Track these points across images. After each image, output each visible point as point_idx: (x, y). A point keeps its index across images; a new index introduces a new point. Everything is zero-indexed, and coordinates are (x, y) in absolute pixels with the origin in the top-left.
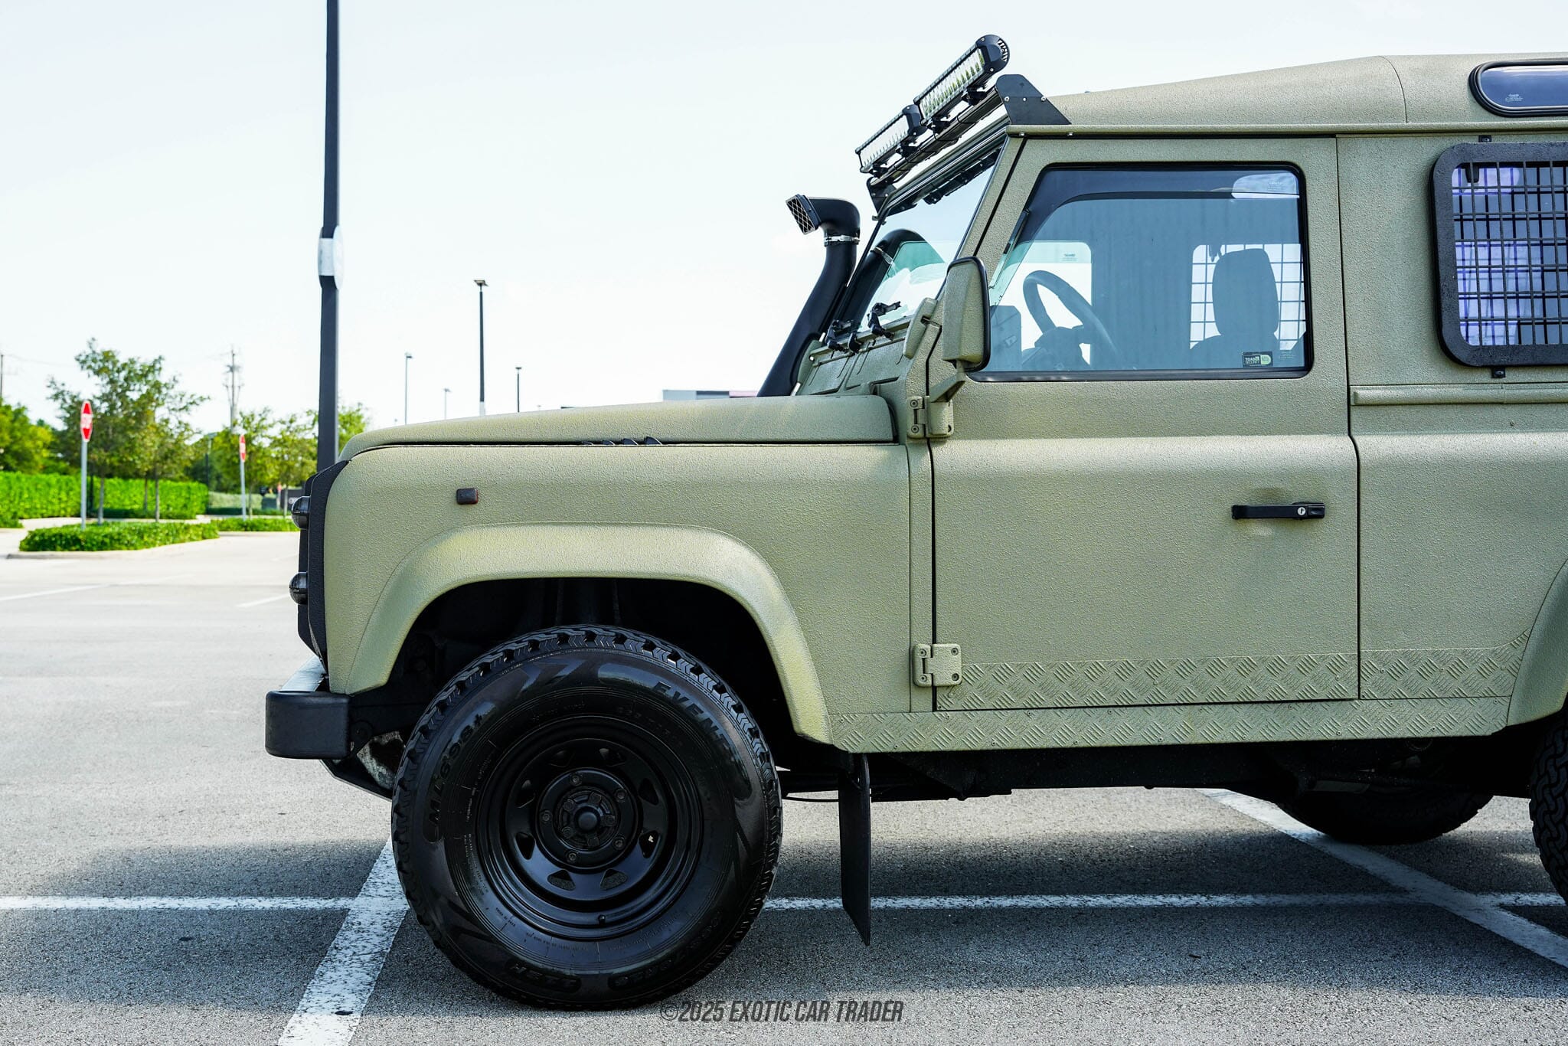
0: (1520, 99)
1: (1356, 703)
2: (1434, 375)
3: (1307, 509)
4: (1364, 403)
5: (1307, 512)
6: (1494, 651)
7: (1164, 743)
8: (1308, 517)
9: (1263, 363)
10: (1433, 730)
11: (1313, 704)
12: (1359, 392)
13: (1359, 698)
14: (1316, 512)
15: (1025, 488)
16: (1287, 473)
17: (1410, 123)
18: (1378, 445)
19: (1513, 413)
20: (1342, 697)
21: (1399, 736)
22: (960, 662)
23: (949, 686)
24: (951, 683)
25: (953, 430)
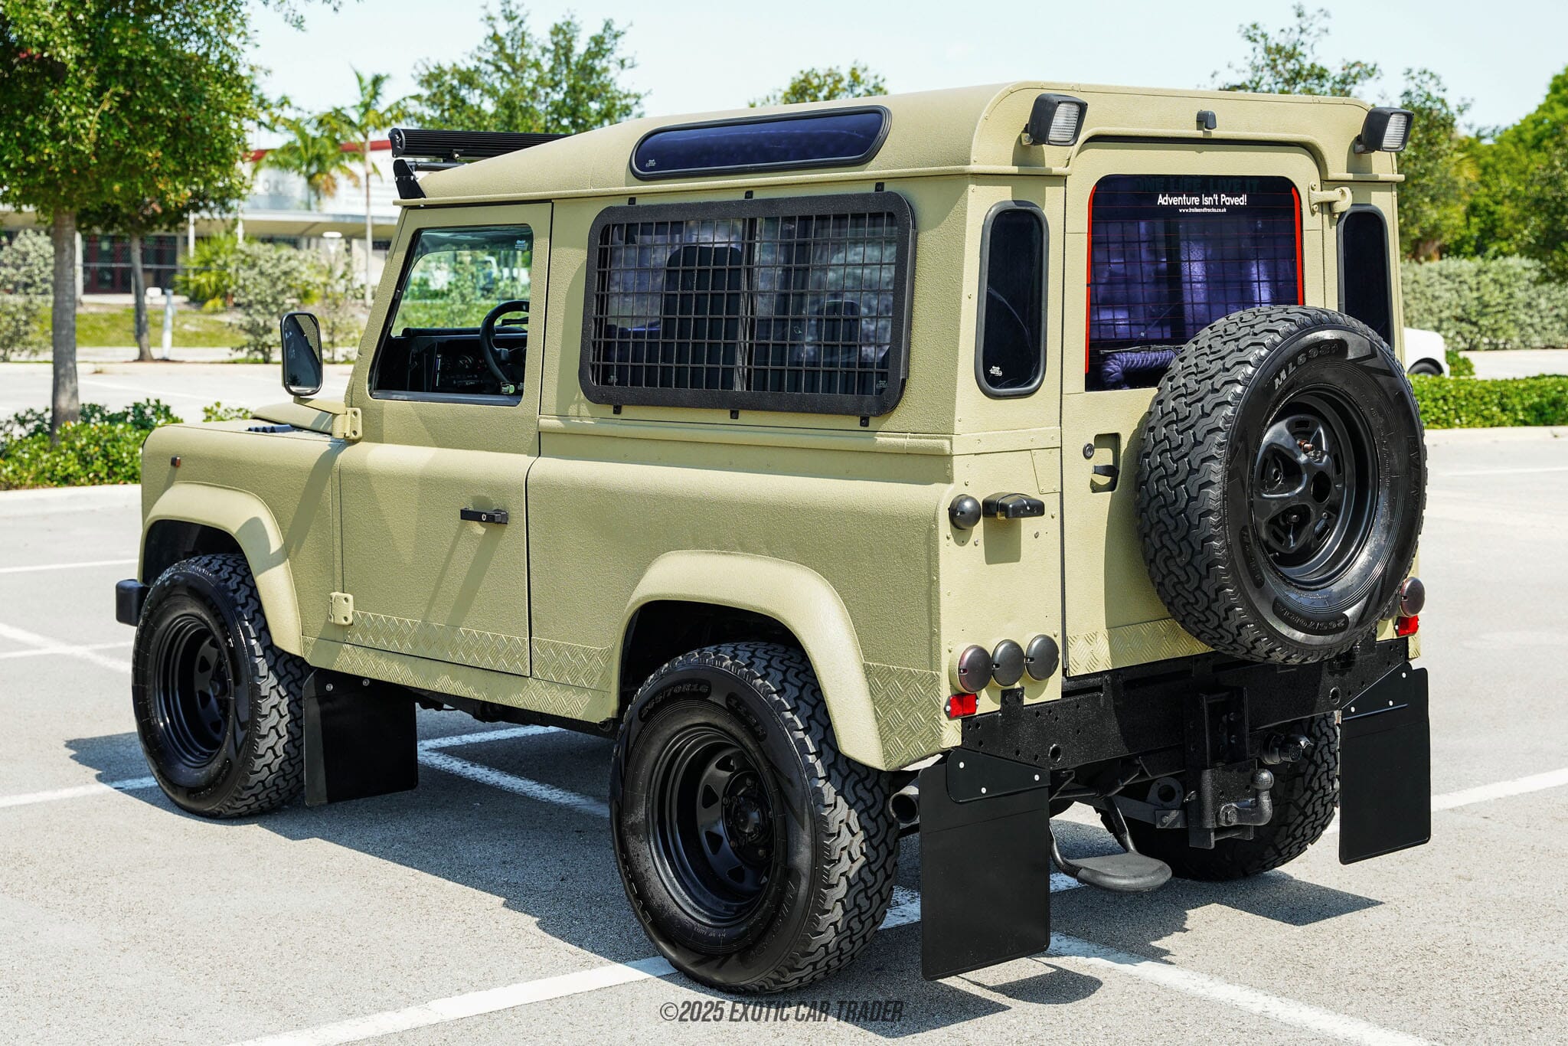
0: (654, 164)
1: (529, 680)
5: (487, 518)
8: (498, 522)
11: (509, 676)
12: (541, 421)
13: (531, 677)
17: (592, 189)
19: (626, 445)
21: (551, 713)
22: (351, 609)
23: (344, 626)
24: (344, 622)
25: (360, 434)
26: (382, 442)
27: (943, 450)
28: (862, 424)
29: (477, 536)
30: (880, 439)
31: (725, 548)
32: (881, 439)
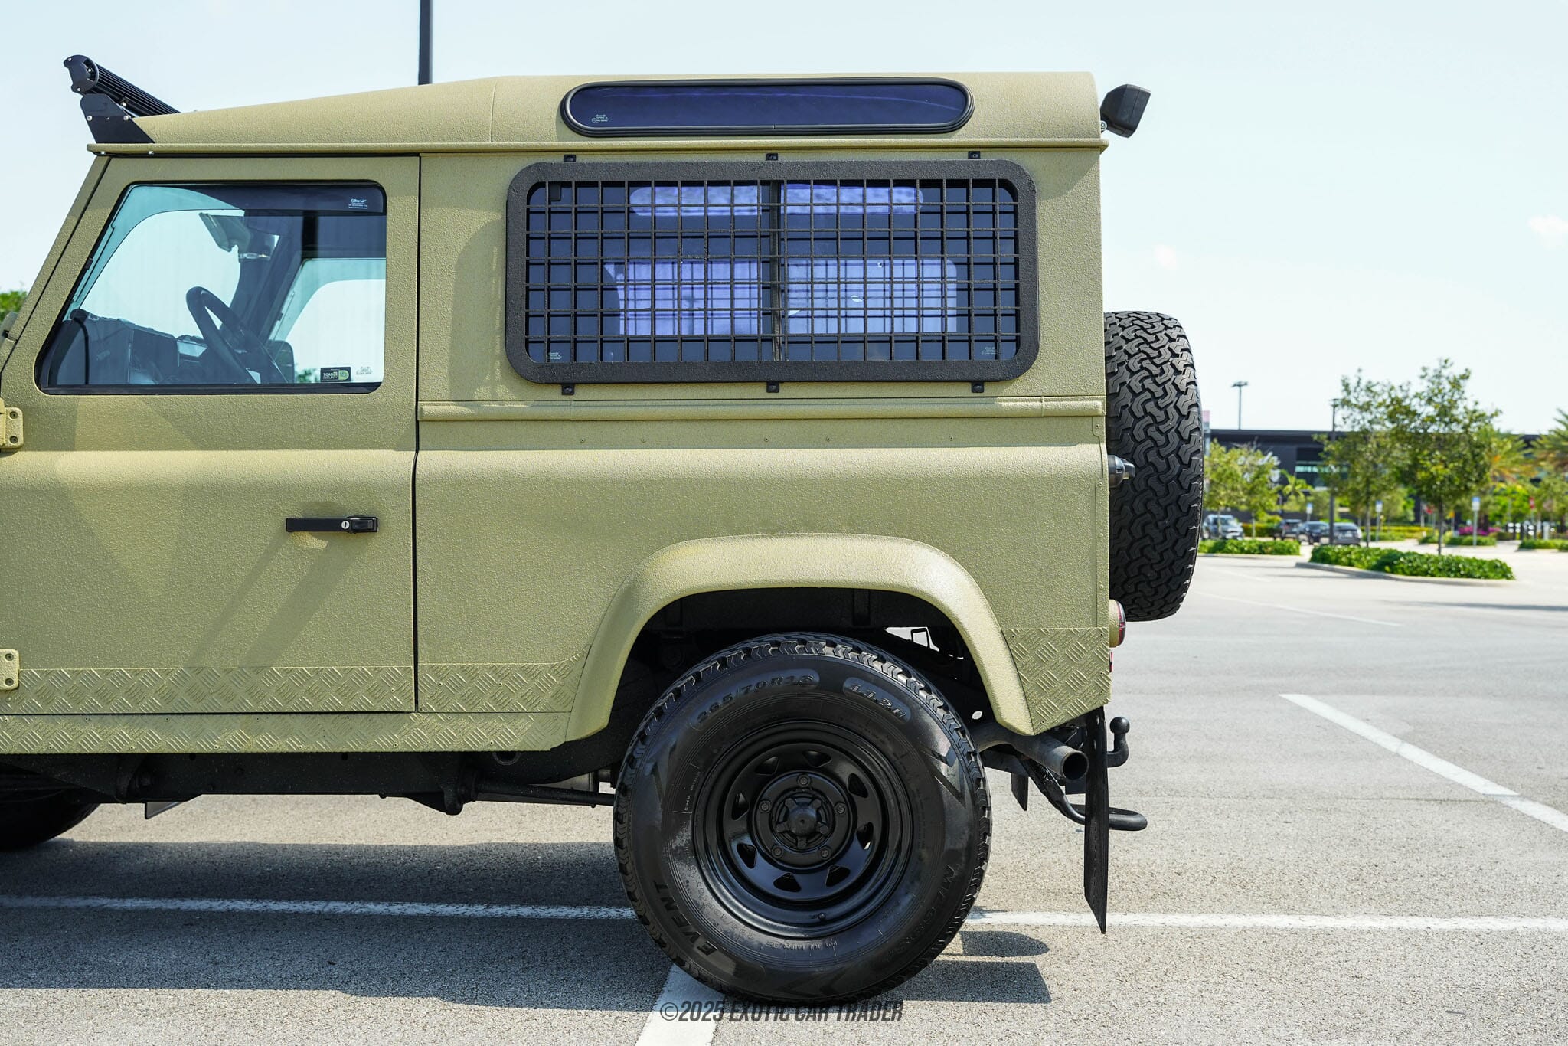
0: (607, 120)
1: (413, 716)
2: (503, 392)
3: (352, 523)
4: (429, 419)
5: (351, 525)
6: (552, 667)
7: (220, 751)
8: (353, 530)
9: (340, 378)
10: (490, 745)
11: (371, 716)
12: (424, 407)
13: (417, 711)
14: (364, 526)
15: (81, 499)
16: (342, 488)
17: (495, 143)
18: (435, 461)
19: (584, 430)
20: (396, 710)
21: (456, 750)
22: (17, 668)
23: (6, 691)
24: (6, 687)
25: (21, 441)
26: (73, 450)
27: (1096, 410)
28: (973, 391)
29: (312, 552)
30: (1004, 404)
31: (780, 529)
32: (1007, 405)
